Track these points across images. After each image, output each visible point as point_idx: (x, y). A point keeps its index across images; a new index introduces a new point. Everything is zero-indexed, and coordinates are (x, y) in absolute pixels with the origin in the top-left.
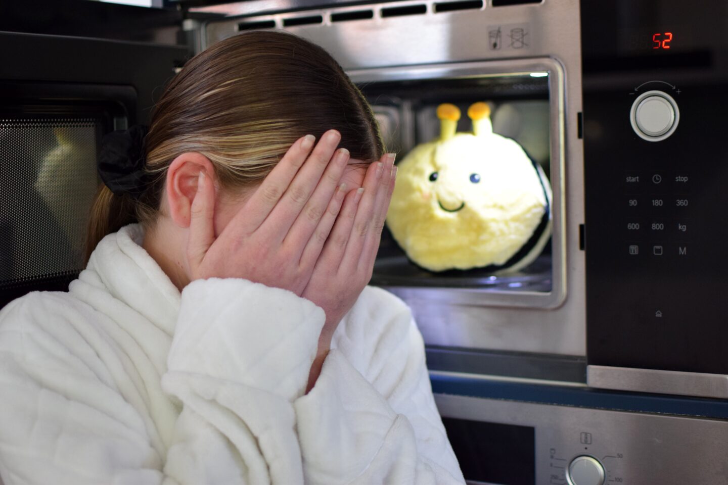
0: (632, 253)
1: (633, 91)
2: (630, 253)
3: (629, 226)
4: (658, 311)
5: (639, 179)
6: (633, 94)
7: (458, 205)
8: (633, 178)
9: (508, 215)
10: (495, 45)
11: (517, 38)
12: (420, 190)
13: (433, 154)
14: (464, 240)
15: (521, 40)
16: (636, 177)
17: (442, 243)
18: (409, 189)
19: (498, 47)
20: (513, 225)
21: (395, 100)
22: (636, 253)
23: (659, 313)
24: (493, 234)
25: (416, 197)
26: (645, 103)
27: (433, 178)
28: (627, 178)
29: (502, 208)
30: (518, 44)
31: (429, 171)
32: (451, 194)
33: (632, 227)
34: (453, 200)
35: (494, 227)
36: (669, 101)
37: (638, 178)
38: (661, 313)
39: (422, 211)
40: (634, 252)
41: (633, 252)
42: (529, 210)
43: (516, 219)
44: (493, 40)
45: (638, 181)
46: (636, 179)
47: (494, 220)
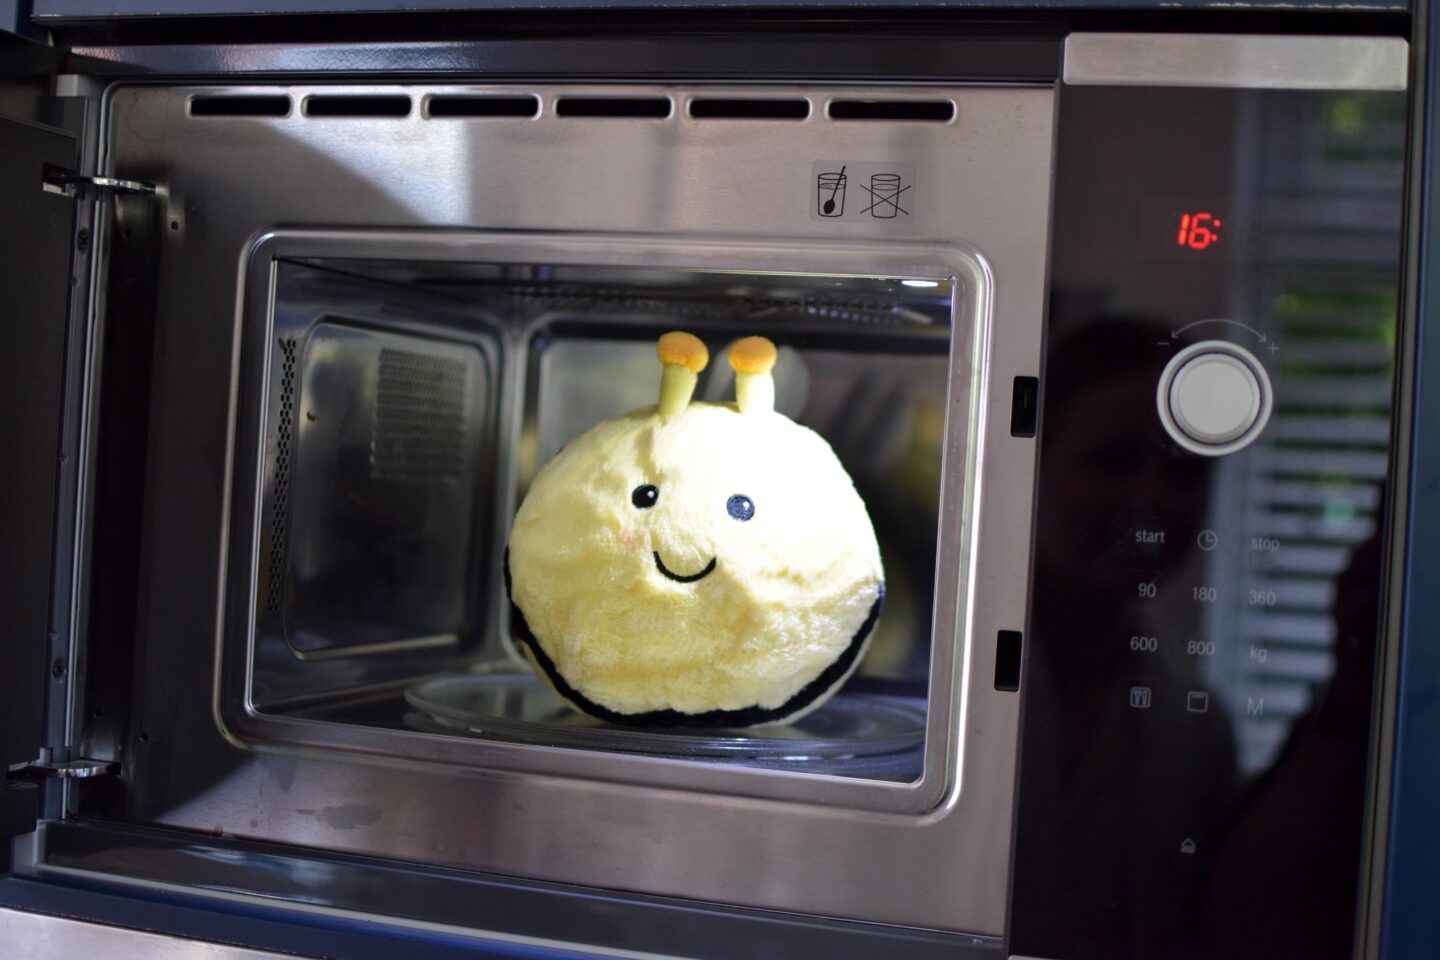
0: (1137, 705)
1: (1168, 337)
2: (1132, 705)
3: (1132, 643)
4: (1188, 840)
5: (1165, 539)
6: (1166, 344)
7: (703, 566)
8: (1151, 533)
9: (810, 598)
10: (829, 207)
11: (885, 195)
12: (614, 525)
13: (645, 443)
14: (704, 647)
15: (893, 200)
16: (1160, 532)
17: (652, 652)
18: (586, 518)
19: (837, 211)
20: (817, 621)
21: (491, 319)
22: (1146, 704)
23: (1188, 844)
24: (772, 639)
25: (604, 537)
26: (1192, 368)
27: (644, 498)
28: (1138, 534)
29: (797, 579)
30: (885, 209)
31: (636, 480)
32: (686, 538)
33: (1139, 645)
34: (687, 554)
35: (777, 622)
36: (1249, 366)
37: (1162, 534)
38: (1194, 846)
39: (614, 574)
40: (1141, 703)
41: (1137, 701)
42: (854, 590)
43: (823, 608)
44: (826, 196)
45: (1162, 541)
46: (1159, 537)
47: (779, 607)
